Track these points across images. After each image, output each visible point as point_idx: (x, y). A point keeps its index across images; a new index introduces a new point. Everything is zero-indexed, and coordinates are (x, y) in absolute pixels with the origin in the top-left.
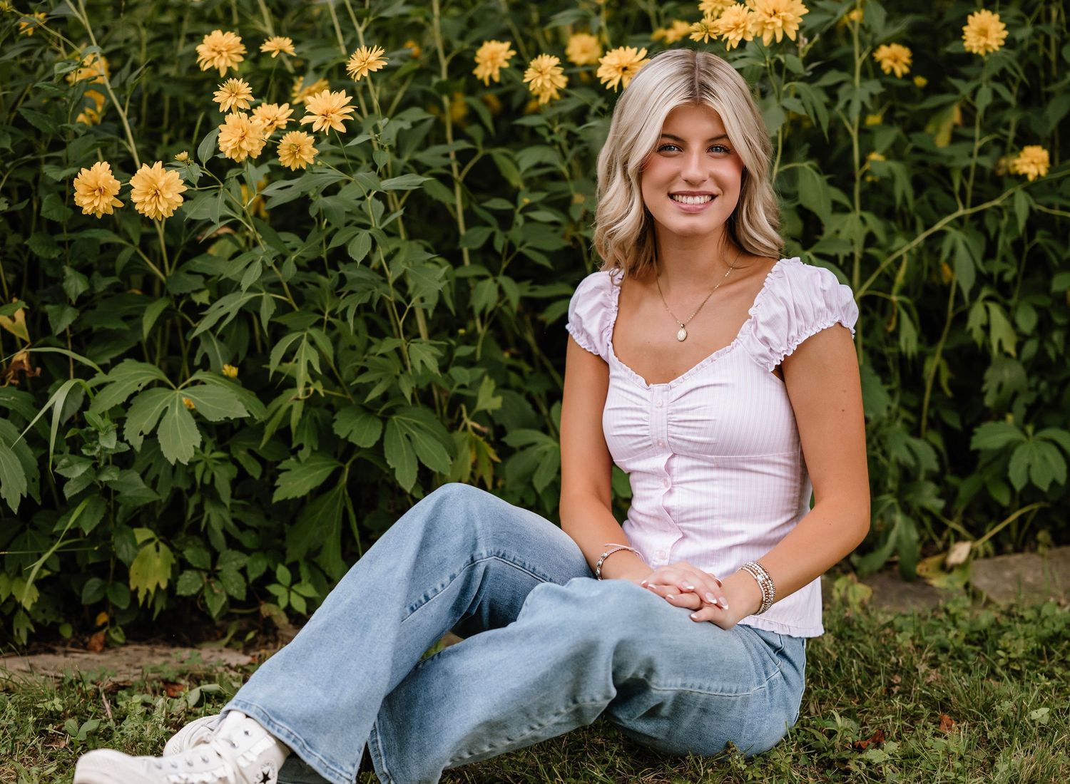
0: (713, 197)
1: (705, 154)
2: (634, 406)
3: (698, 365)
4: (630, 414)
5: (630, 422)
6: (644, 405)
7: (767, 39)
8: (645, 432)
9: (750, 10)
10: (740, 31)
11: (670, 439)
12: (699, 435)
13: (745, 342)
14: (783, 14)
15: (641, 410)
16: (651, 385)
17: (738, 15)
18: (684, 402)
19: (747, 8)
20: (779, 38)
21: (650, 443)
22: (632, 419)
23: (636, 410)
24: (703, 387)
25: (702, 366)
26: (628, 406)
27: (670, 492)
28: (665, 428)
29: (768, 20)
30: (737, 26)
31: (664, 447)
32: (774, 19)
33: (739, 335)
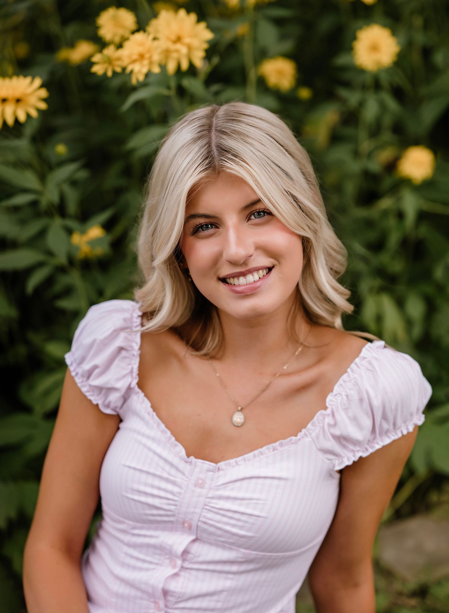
0: (270, 269)
1: (245, 226)
2: (165, 475)
3: (256, 452)
4: (157, 482)
5: (155, 492)
6: (179, 478)
7: (171, 67)
8: (172, 508)
9: (155, 39)
10: (146, 62)
11: (200, 524)
12: (241, 528)
13: (314, 434)
14: (187, 40)
15: (174, 483)
16: (192, 458)
17: (142, 44)
18: (232, 489)
19: (151, 37)
20: (185, 66)
21: (172, 519)
22: (159, 488)
23: (167, 480)
24: (258, 477)
25: (261, 453)
26: (158, 473)
27: (176, 575)
28: (198, 510)
29: (173, 47)
30: (142, 57)
31: (190, 527)
32: (178, 46)
33: (309, 426)
